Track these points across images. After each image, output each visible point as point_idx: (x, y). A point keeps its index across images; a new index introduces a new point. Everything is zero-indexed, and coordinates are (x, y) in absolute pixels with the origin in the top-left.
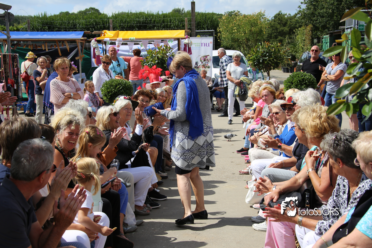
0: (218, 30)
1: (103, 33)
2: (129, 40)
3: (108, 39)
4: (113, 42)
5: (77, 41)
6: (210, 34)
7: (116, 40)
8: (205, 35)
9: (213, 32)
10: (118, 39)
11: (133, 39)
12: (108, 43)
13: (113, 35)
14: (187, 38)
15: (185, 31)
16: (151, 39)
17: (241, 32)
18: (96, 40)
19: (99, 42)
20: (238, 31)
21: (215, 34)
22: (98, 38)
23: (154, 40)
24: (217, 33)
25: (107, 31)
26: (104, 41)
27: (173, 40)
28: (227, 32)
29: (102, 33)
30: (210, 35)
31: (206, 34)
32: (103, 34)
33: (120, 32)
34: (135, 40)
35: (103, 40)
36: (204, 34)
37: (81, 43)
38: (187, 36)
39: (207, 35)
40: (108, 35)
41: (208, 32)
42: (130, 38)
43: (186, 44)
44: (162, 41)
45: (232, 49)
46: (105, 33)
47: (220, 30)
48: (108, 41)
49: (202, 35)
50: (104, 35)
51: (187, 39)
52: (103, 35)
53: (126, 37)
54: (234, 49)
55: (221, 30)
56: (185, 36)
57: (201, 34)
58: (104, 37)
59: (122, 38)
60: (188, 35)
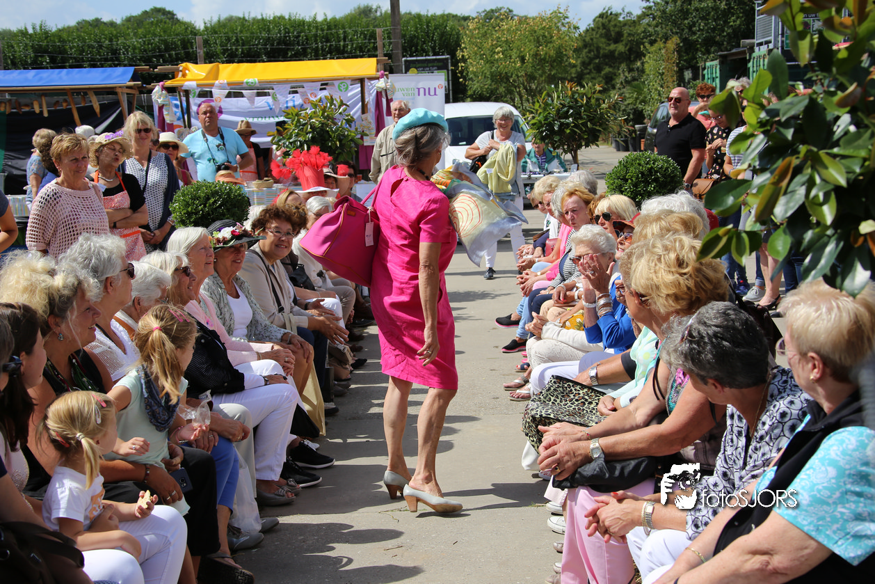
0: (459, 54)
1: (181, 69)
2: (245, 85)
3: (194, 84)
4: (207, 91)
5: (119, 90)
6: (440, 64)
7: (212, 85)
8: (427, 67)
9: (447, 59)
10: (217, 82)
11: (252, 83)
12: (195, 93)
13: (204, 74)
14: (382, 76)
15: (378, 62)
16: (297, 81)
17: (513, 57)
18: (164, 88)
19: (171, 90)
20: (506, 57)
21: (452, 66)
22: (169, 83)
23: (305, 85)
24: (458, 62)
25: (190, 65)
26: (183, 88)
27: (349, 82)
28: (482, 59)
29: (178, 71)
30: (439, 68)
31: (430, 65)
32: (181, 71)
33: (221, 66)
34: (258, 85)
35: (182, 86)
36: (426, 65)
37: (127, 94)
38: (382, 72)
39: (433, 67)
40: (193, 74)
41: (436, 59)
42: (245, 81)
43: (381, 92)
44: (322, 85)
45: (493, 98)
46: (186, 69)
47: (463, 56)
48: (194, 89)
49: (421, 69)
50: (184, 75)
51: (382, 80)
52: (180, 74)
53: (236, 79)
54: (497, 100)
55: (466, 54)
56: (377, 71)
57: (418, 66)
58: (183, 78)
59: (226, 82)
60: (385, 71)
